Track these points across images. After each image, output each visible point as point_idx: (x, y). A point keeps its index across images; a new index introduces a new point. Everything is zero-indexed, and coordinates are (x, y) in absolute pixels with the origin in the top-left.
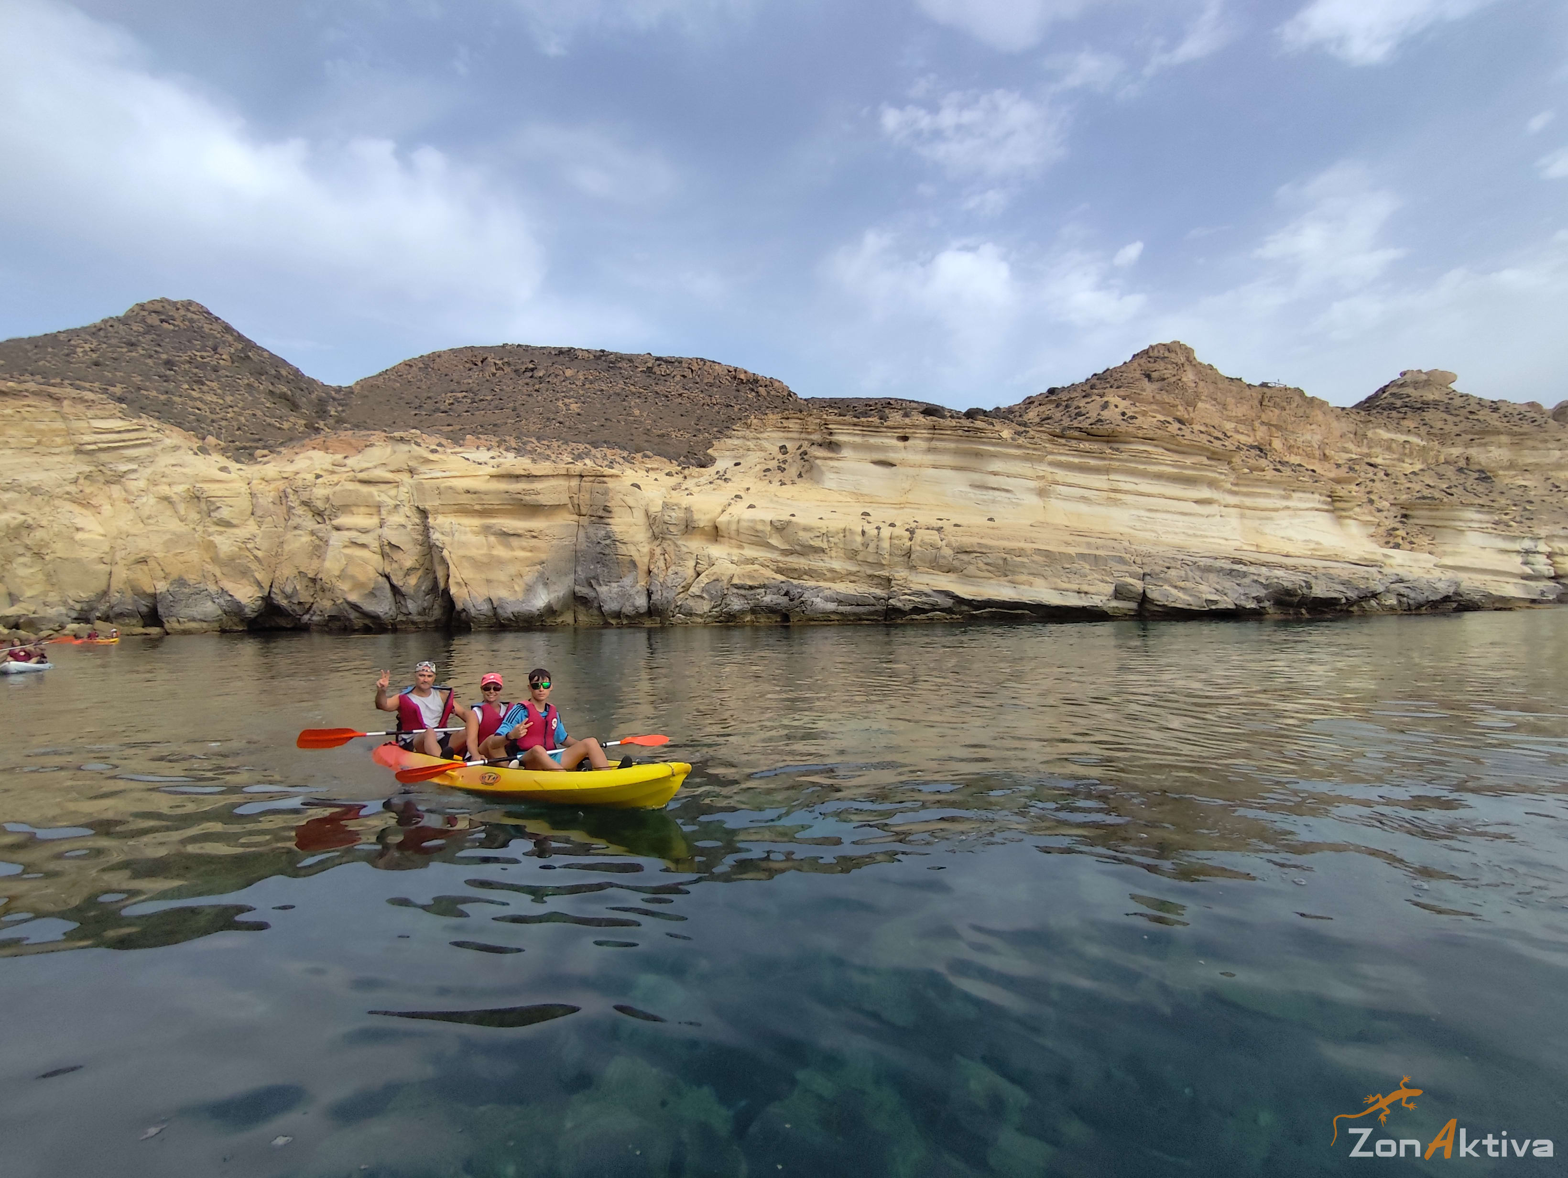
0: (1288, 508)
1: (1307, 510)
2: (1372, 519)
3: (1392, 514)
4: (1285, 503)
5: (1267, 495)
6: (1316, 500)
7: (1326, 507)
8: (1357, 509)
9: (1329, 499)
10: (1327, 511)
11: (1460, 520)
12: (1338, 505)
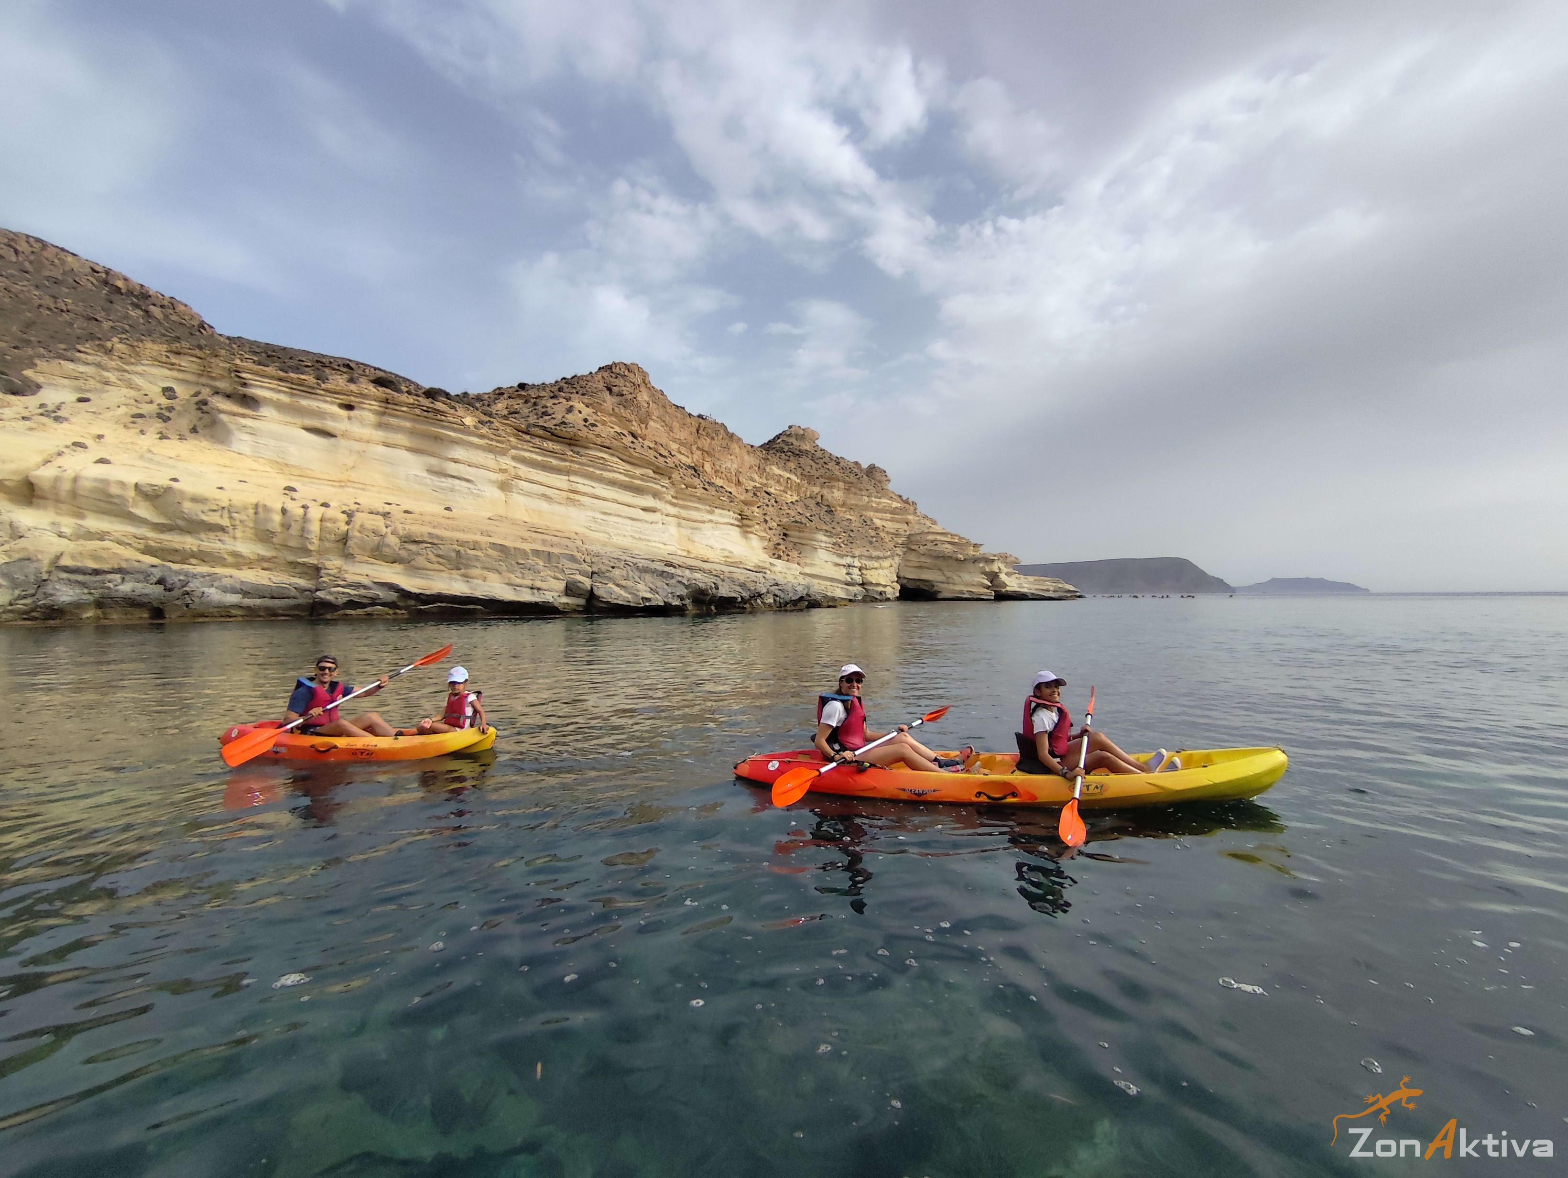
0: (711, 521)
1: (725, 524)
2: (765, 535)
3: (778, 532)
4: (710, 517)
5: (697, 509)
6: (729, 516)
7: (737, 523)
8: (757, 527)
9: (740, 517)
10: (738, 526)
11: (816, 541)
12: (745, 522)
